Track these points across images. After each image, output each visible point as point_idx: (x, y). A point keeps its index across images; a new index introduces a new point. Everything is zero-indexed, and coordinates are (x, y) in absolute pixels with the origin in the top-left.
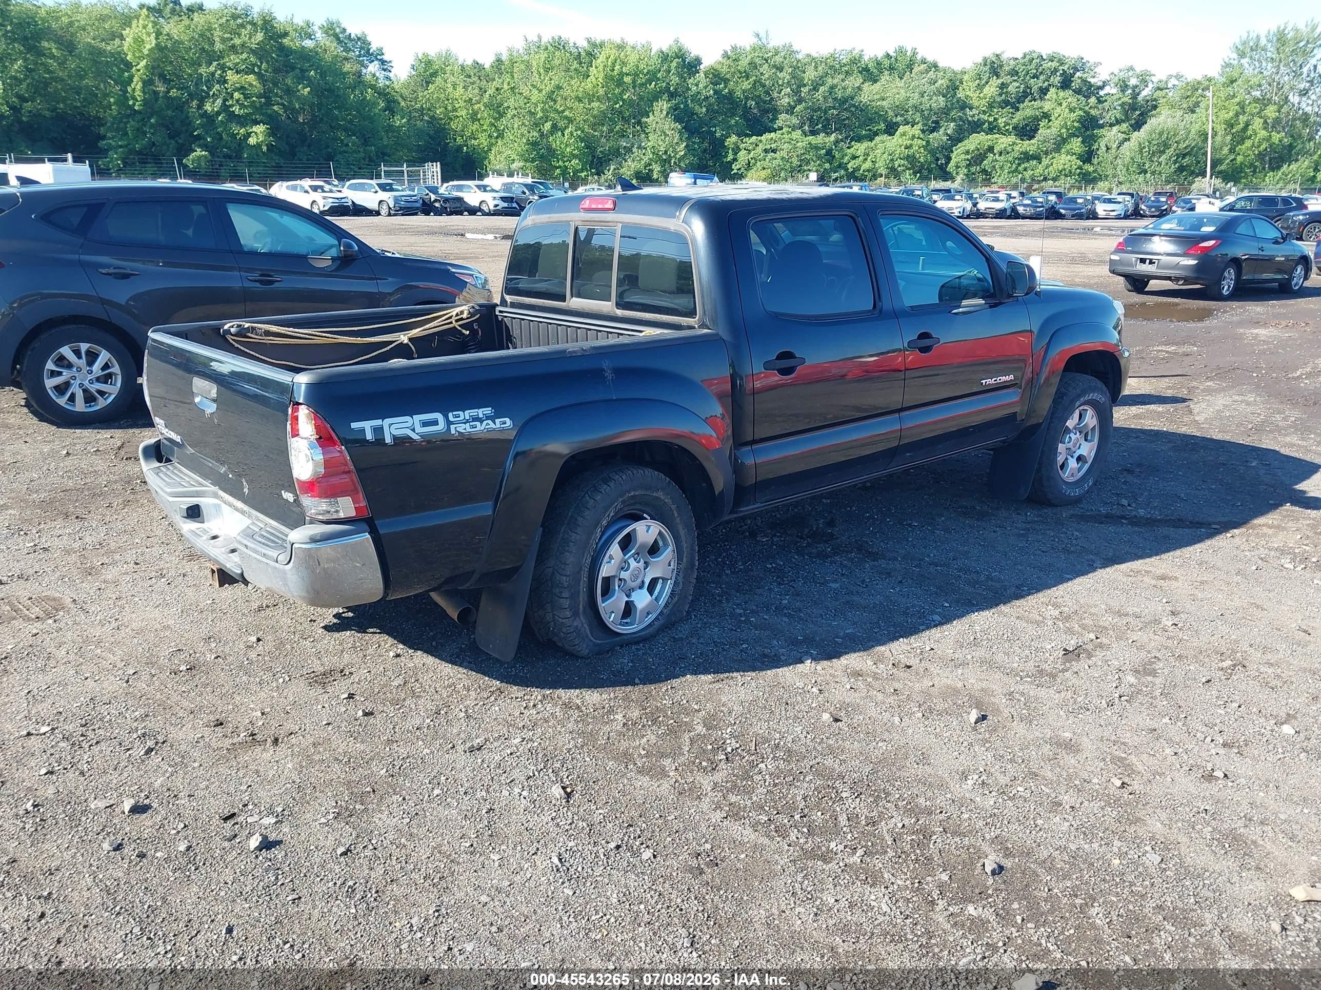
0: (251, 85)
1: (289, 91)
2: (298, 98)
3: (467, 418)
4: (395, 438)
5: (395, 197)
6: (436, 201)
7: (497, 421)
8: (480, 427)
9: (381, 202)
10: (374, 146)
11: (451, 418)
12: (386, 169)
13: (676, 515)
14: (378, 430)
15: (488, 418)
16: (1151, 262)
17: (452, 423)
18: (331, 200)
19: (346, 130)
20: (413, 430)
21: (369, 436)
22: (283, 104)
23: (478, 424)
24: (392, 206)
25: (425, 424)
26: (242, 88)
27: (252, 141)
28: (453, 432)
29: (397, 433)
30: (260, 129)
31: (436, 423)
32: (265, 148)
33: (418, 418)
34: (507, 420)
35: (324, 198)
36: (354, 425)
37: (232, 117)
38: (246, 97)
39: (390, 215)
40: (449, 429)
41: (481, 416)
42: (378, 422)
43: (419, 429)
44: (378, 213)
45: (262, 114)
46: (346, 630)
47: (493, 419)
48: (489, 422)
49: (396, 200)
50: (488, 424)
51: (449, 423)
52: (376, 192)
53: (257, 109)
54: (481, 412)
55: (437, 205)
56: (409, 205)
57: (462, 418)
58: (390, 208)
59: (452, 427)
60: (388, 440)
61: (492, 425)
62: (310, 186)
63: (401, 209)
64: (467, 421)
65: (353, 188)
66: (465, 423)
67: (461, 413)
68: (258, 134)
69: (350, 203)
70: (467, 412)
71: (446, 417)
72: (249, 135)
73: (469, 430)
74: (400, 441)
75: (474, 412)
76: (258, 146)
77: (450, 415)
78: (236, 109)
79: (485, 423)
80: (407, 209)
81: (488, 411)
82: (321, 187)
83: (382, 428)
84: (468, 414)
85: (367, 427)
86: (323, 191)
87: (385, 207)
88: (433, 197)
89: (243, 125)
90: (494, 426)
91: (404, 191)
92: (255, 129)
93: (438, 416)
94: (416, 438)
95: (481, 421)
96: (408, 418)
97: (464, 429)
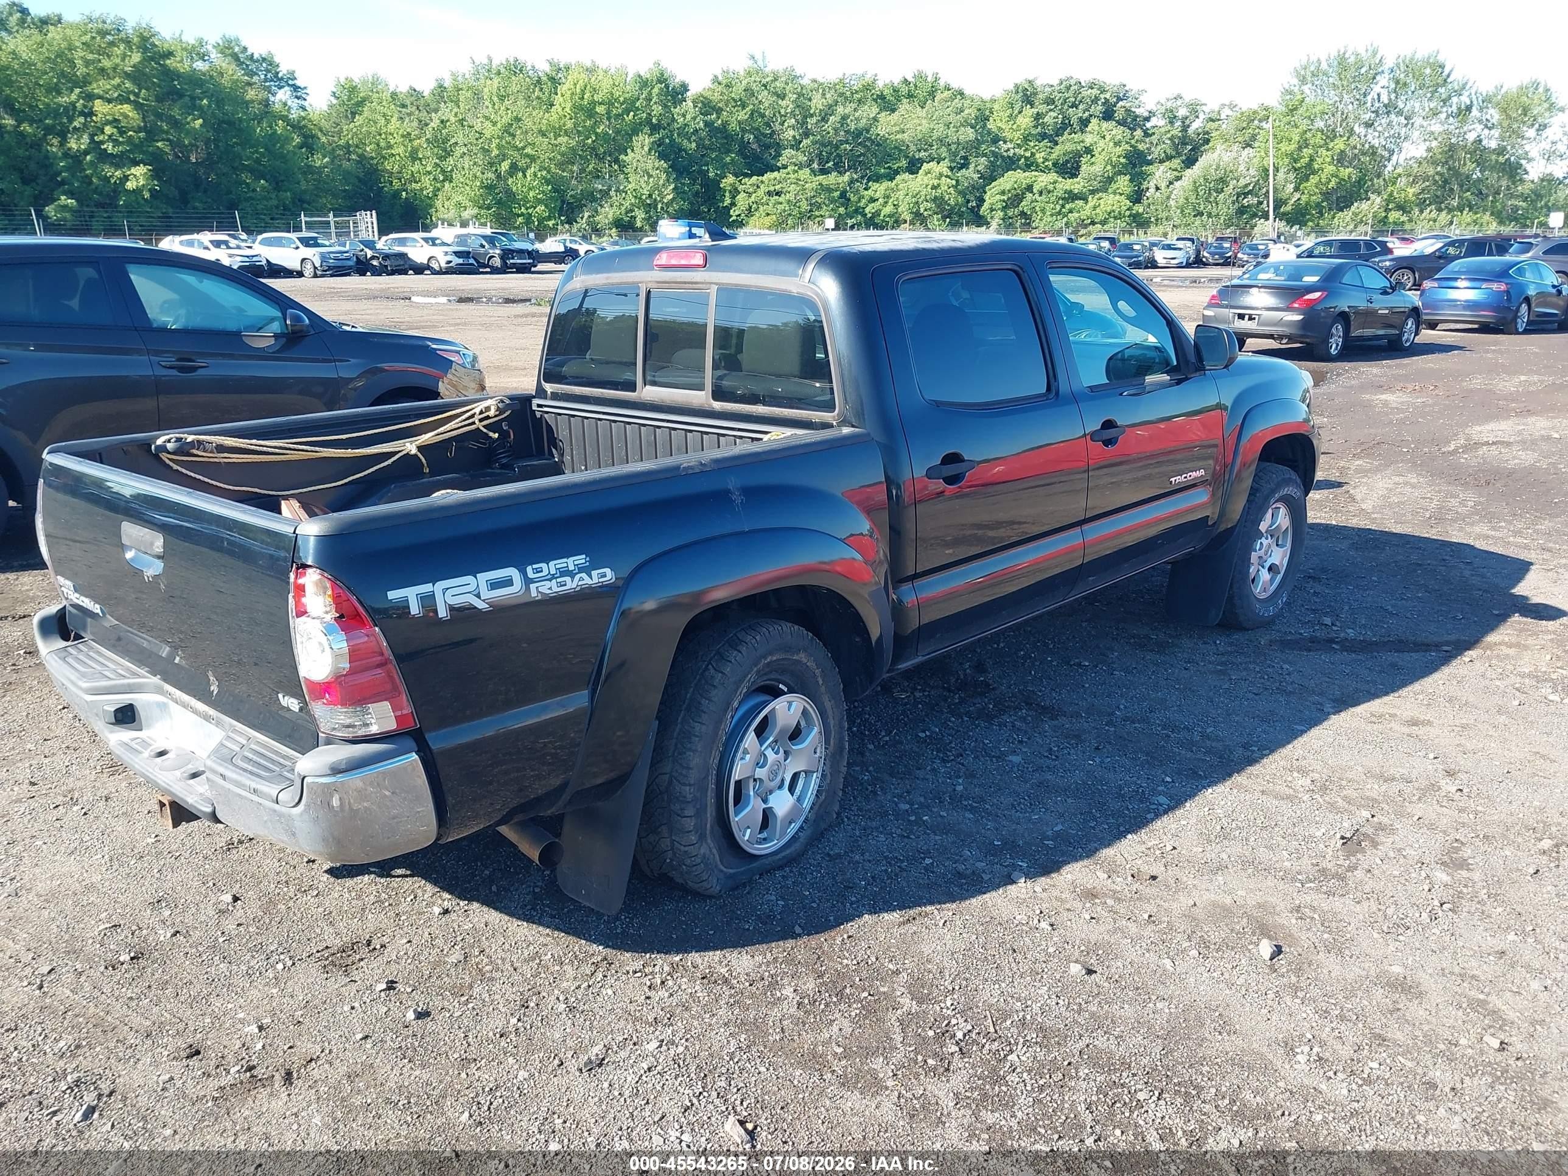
0: (126, 116)
1: (176, 124)
2: (188, 133)
3: (553, 572)
4: (452, 609)
5: (321, 253)
6: (373, 258)
7: (594, 573)
8: (571, 584)
9: (303, 260)
10: (290, 190)
11: (531, 575)
12: (308, 219)
13: (821, 682)
14: (428, 600)
15: (581, 570)
16: (1251, 319)
17: (532, 581)
18: (239, 259)
19: (251, 170)
20: (478, 596)
21: (415, 609)
22: (168, 140)
23: (568, 579)
24: (318, 265)
25: (494, 585)
26: (116, 120)
27: (130, 185)
28: (534, 593)
29: (455, 601)
30: (140, 171)
31: (509, 582)
32: (147, 195)
33: (484, 577)
34: (608, 571)
35: (231, 256)
36: (393, 595)
37: (104, 156)
38: (122, 133)
39: (315, 276)
40: (528, 589)
41: (571, 568)
42: (426, 588)
43: (486, 594)
44: (300, 274)
45: (143, 153)
46: (363, 874)
47: (587, 570)
48: (584, 575)
49: (323, 258)
50: (582, 579)
51: (528, 581)
52: (297, 248)
53: (137, 147)
54: (571, 562)
55: (375, 263)
56: (339, 263)
57: (545, 572)
58: (315, 268)
59: (533, 587)
60: (442, 613)
61: (587, 581)
62: (211, 242)
63: (330, 268)
64: (553, 577)
65: (267, 243)
66: (550, 580)
67: (543, 565)
68: (138, 177)
69: (264, 263)
70: (552, 564)
71: (524, 573)
72: (126, 178)
73: (556, 589)
74: (462, 614)
75: (561, 563)
76: (137, 192)
77: (529, 569)
78: (109, 147)
79: (577, 577)
80: (338, 270)
81: (581, 559)
82: (226, 243)
83: (432, 596)
84: (553, 566)
85: (411, 595)
86: (229, 247)
87: (309, 266)
88: (370, 253)
89: (118, 166)
90: (590, 582)
91: (332, 246)
92: (133, 170)
93: (512, 572)
94: (481, 605)
95: (572, 575)
96: (469, 579)
97: (549, 588)
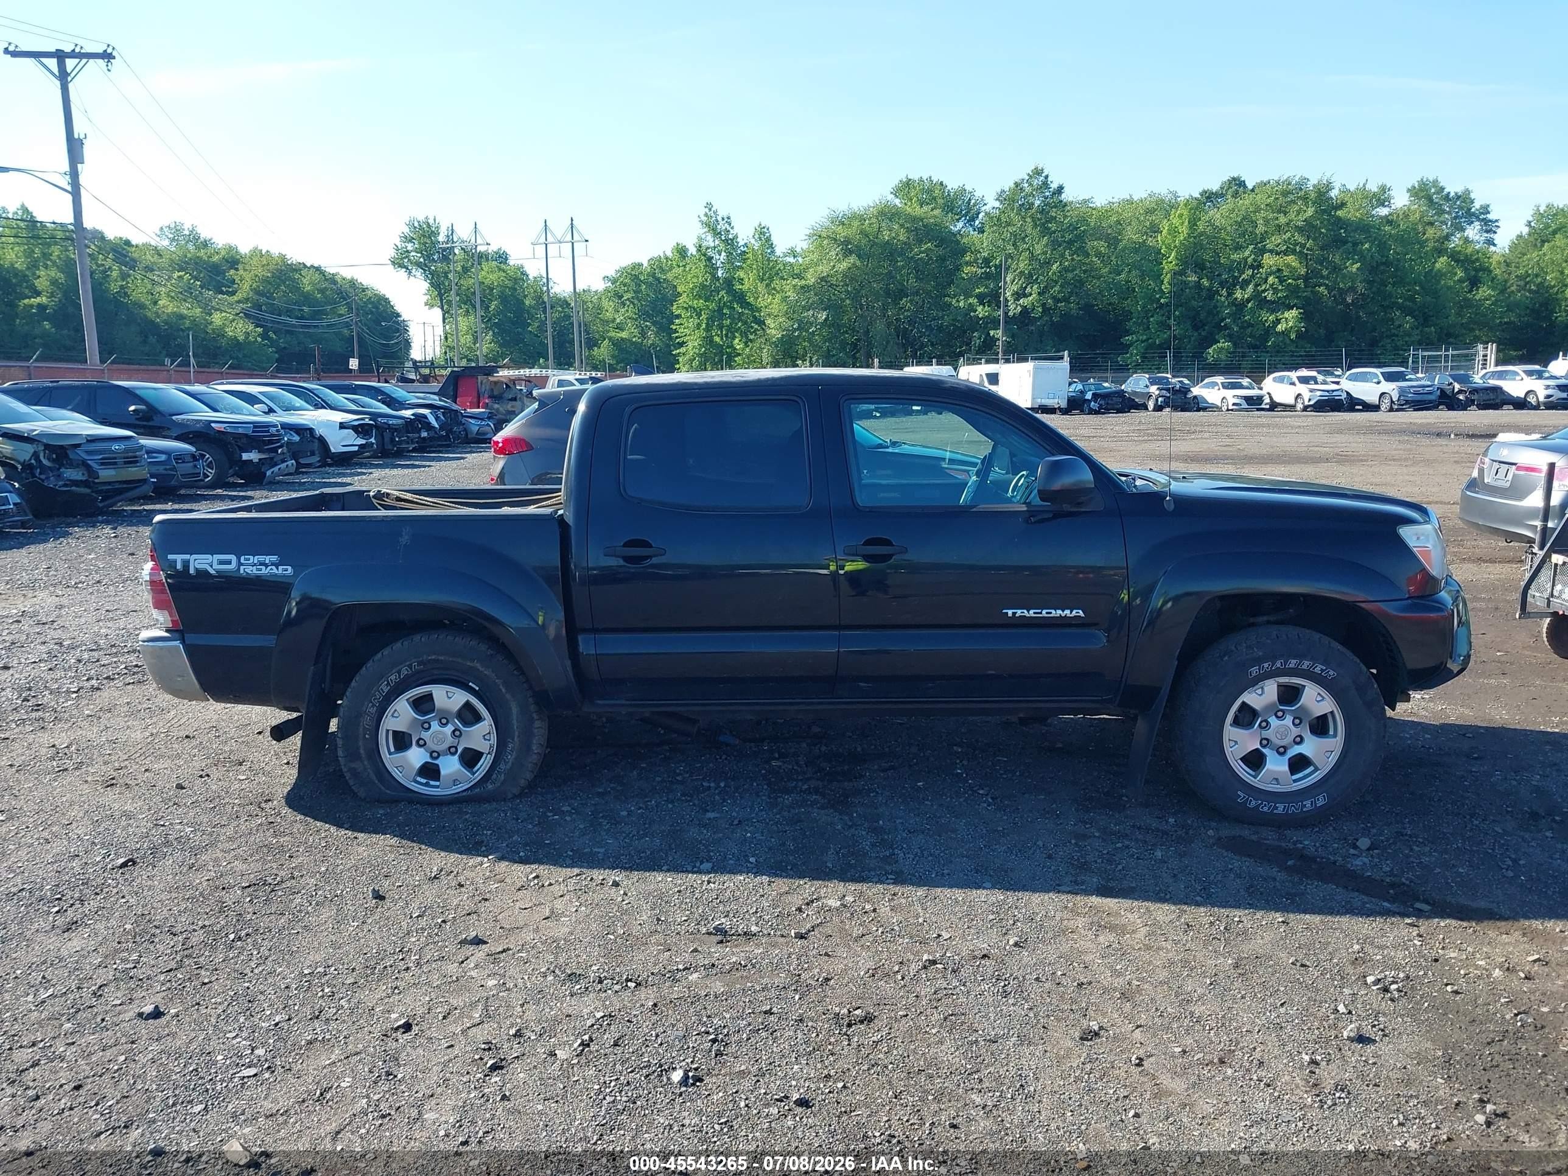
0: (1288, 266)
1: (1336, 269)
2: (1344, 276)
3: (256, 562)
4: (197, 570)
5: (1400, 388)
6: (1460, 392)
7: (280, 568)
8: (264, 571)
9: (1383, 394)
10: (1435, 325)
11: (242, 560)
14: (186, 564)
15: (272, 564)
17: (242, 564)
18: (1319, 393)
19: (1400, 307)
20: (211, 566)
21: (179, 566)
22: (1327, 286)
23: (263, 568)
24: (1395, 399)
25: (221, 562)
26: (1279, 270)
27: (1280, 328)
28: (242, 572)
29: (199, 567)
30: (1294, 313)
31: (229, 562)
32: (1293, 336)
33: (217, 557)
34: (289, 568)
35: (1311, 391)
36: (170, 557)
37: (1262, 303)
38: (1281, 282)
39: (1391, 410)
40: (239, 569)
41: (267, 562)
42: (187, 557)
43: (216, 566)
44: (1375, 408)
45: (1298, 297)
47: (277, 566)
48: (273, 567)
49: (1402, 391)
50: (271, 569)
51: (240, 564)
52: (1379, 383)
53: (1294, 291)
54: (267, 559)
55: (1461, 397)
56: (1419, 398)
57: (251, 561)
58: (1392, 402)
59: (242, 568)
60: (192, 571)
61: (275, 571)
62: (1298, 378)
63: (1407, 402)
64: (255, 565)
65: (1354, 378)
66: (253, 566)
67: (251, 557)
68: (1290, 319)
69: (1344, 396)
70: (256, 557)
71: (239, 559)
72: (1278, 321)
73: (255, 572)
74: (202, 574)
75: (261, 558)
76: (1285, 333)
77: (242, 558)
78: (1269, 295)
80: (1420, 404)
81: (274, 558)
82: (1314, 379)
83: (188, 561)
84: (256, 559)
85: (179, 558)
86: (1316, 383)
87: (1387, 401)
88: (1457, 387)
89: (1273, 311)
90: (277, 572)
91: (1419, 380)
92: (1286, 315)
93: (233, 558)
94: (212, 572)
95: (266, 566)
96: (209, 556)
97: (252, 571)
